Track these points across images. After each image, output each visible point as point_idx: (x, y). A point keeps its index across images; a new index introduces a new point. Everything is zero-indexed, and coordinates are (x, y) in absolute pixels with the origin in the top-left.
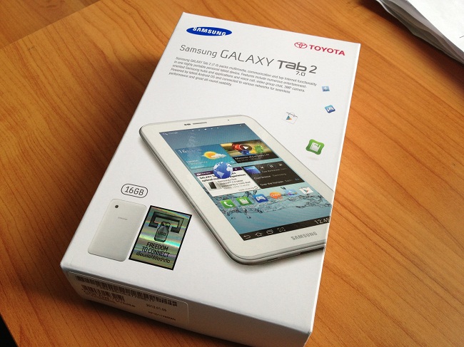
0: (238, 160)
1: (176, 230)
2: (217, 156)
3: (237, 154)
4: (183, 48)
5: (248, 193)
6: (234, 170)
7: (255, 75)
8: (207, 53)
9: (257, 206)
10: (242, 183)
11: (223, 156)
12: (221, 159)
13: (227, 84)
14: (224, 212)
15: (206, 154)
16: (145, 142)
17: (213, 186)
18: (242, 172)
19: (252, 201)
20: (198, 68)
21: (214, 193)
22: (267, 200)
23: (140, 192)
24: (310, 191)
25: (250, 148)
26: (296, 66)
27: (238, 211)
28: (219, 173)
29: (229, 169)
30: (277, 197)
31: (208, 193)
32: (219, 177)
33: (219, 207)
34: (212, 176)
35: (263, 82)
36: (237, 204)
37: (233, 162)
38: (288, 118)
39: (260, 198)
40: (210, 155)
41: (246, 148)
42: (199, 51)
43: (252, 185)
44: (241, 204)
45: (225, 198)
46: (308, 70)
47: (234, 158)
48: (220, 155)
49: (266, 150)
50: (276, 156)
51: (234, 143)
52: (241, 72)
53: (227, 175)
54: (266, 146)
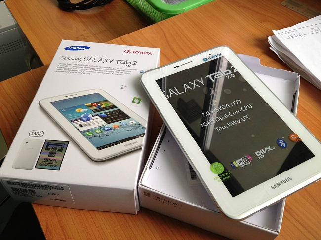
0: (95, 111)
1: (60, 150)
2: (83, 110)
3: (94, 108)
4: (63, 58)
5: (101, 127)
6: (93, 116)
7: (103, 68)
8: (76, 59)
9: (106, 132)
10: (97, 122)
11: (87, 110)
12: (85, 112)
13: (88, 74)
14: (87, 138)
15: (77, 111)
16: (42, 108)
17: (81, 126)
18: (97, 117)
19: (103, 131)
20: (71, 67)
21: (81, 129)
22: (111, 129)
23: (40, 134)
24: (134, 122)
25: (102, 105)
26: (126, 62)
27: (95, 136)
28: (84, 119)
29: (90, 116)
30: (116, 127)
31: (78, 130)
32: (84, 121)
33: (84, 136)
34: (80, 121)
35: (108, 71)
36: (94, 133)
37: (92, 112)
38: (122, 88)
39: (107, 128)
40: (79, 111)
41: (99, 105)
42: (72, 59)
43: (103, 123)
44: (97, 133)
45: (88, 131)
46: (132, 63)
47: (93, 111)
48: (85, 110)
49: (110, 105)
50: (116, 107)
51: (93, 103)
52: (95, 67)
53: (89, 119)
54: (110, 103)
